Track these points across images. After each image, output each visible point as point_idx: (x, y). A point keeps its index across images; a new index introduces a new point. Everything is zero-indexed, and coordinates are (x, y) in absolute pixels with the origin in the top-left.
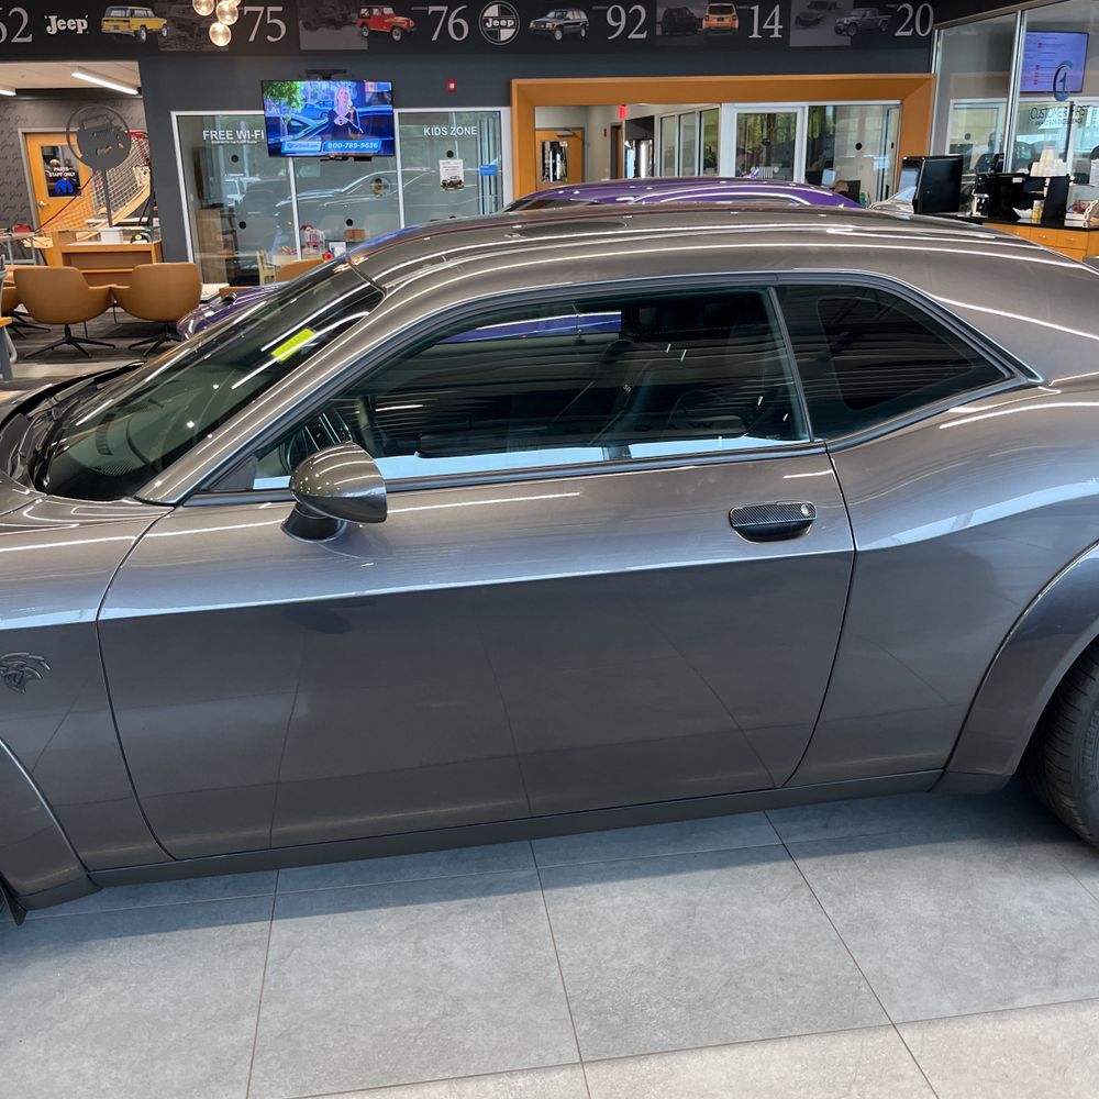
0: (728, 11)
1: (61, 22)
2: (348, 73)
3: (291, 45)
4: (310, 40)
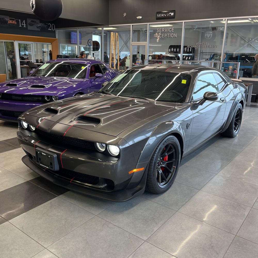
0: (13, 20)
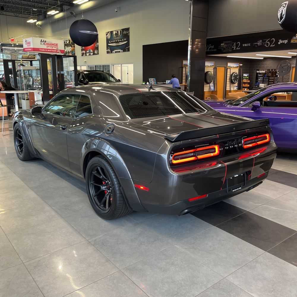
1: (282, 41)
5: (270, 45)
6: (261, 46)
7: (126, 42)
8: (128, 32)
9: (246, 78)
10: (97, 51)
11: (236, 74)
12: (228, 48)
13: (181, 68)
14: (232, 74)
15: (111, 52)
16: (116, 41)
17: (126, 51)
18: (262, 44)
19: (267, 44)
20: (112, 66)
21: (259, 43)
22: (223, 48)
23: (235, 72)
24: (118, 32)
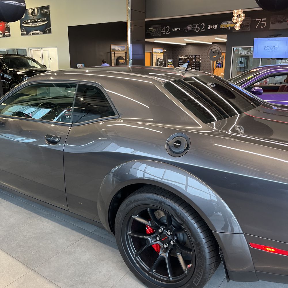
1: (212, 26)
2: (282, 35)
3: (267, 28)
4: (272, 27)
5: (200, 30)
6: (191, 30)
7: (46, 22)
8: (47, 11)
9: (170, 63)
10: (8, 33)
11: (162, 59)
12: (157, 32)
13: (110, 53)
14: (158, 59)
15: (27, 34)
16: (32, 21)
17: (46, 33)
18: (192, 28)
19: (197, 29)
20: (30, 50)
21: (189, 28)
22: (152, 32)
23: (160, 58)
24: (34, 10)
